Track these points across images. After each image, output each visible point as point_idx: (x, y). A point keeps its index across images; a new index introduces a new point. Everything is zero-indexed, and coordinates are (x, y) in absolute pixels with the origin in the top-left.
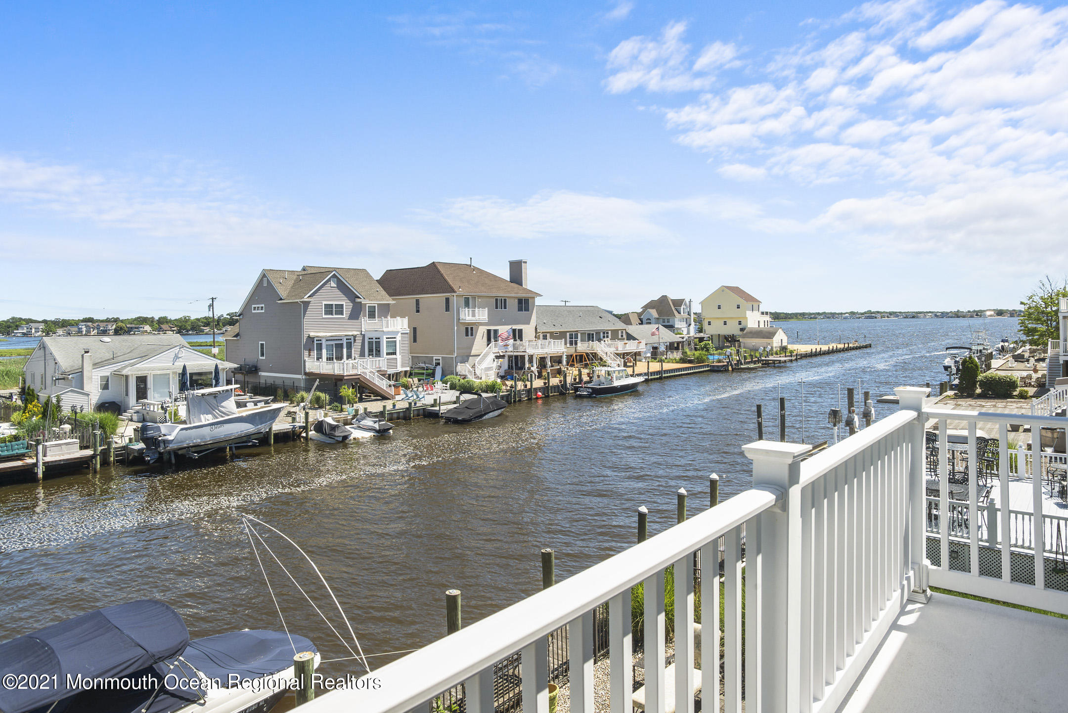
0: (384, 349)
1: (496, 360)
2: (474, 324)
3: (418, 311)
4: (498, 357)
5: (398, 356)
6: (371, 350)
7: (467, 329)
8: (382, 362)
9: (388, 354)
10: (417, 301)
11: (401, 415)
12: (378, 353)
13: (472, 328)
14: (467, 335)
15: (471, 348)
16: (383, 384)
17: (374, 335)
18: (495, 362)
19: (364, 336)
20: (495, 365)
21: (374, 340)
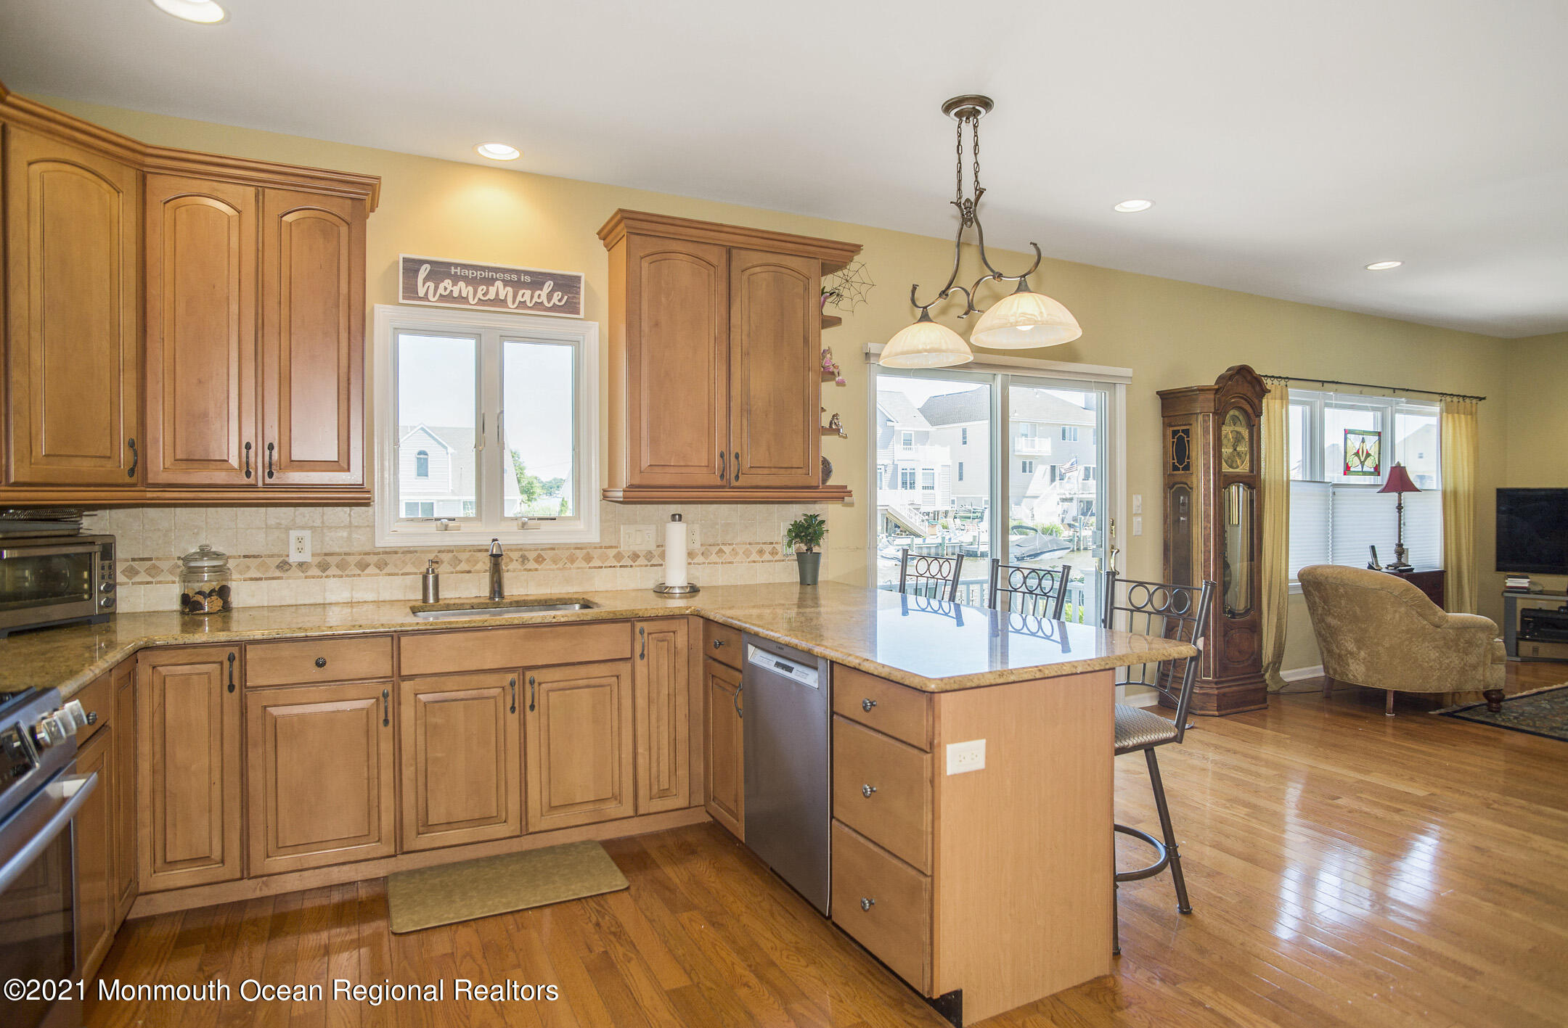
0: (920, 482)
1: (1061, 503)
2: (1033, 457)
3: (965, 443)
4: (1064, 500)
5: (937, 491)
6: (904, 484)
7: (1024, 463)
8: (917, 495)
9: (924, 488)
10: (964, 431)
11: (933, 551)
12: (912, 486)
13: (1031, 463)
14: (1024, 470)
15: (1027, 487)
16: (915, 522)
17: (908, 465)
18: (1060, 506)
19: (896, 467)
20: (1060, 509)
21: (908, 471)
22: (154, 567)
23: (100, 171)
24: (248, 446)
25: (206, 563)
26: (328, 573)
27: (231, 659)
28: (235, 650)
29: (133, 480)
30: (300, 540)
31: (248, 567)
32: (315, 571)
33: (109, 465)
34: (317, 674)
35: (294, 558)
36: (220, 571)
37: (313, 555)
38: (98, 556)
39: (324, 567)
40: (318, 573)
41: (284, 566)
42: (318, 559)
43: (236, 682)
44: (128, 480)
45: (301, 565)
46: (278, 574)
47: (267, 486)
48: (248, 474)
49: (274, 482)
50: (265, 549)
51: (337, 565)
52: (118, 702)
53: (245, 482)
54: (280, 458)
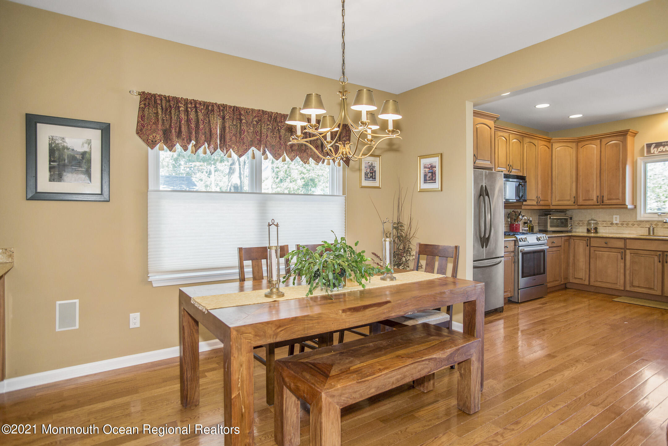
22: (583, 223)
23: (568, 146)
24: (598, 197)
25: (592, 222)
26: (624, 226)
27: (588, 240)
28: (589, 238)
29: (575, 204)
30: (616, 218)
31: (603, 224)
32: (620, 225)
33: (570, 202)
34: (605, 246)
35: (615, 222)
36: (597, 224)
37: (619, 221)
38: (569, 219)
39: (622, 224)
40: (621, 226)
41: (612, 224)
42: (621, 223)
43: (589, 245)
44: (573, 204)
45: (616, 224)
46: (610, 225)
47: (602, 205)
48: (598, 202)
49: (604, 204)
50: (608, 220)
51: (626, 224)
52: (564, 244)
53: (597, 204)
54: (605, 198)
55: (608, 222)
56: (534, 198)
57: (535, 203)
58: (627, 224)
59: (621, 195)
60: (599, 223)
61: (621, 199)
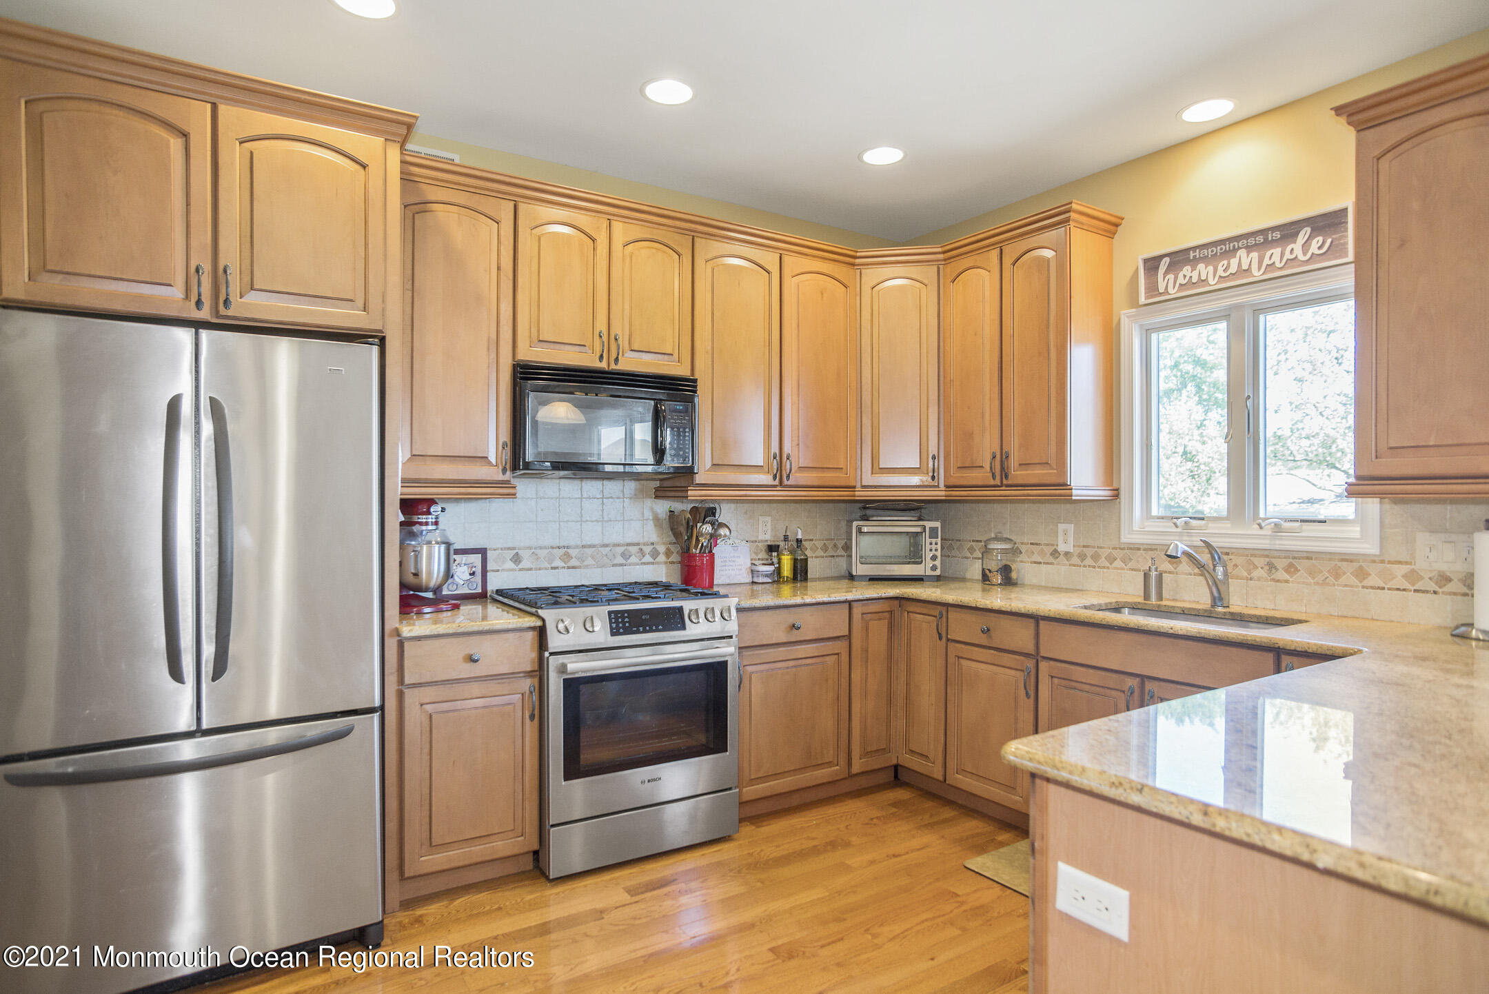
24: (994, 454)
25: (999, 546)
26: (1085, 562)
27: (941, 615)
28: (944, 610)
29: (936, 483)
30: (1065, 533)
31: (1033, 553)
32: (1075, 560)
33: (920, 475)
35: (1062, 548)
36: (1008, 553)
37: (1075, 546)
38: (927, 535)
39: (1082, 558)
40: (1078, 562)
41: (1055, 553)
42: (1078, 551)
43: (944, 634)
44: (932, 483)
45: (1067, 554)
46: (1051, 560)
47: (1008, 486)
48: (994, 477)
49: (1010, 482)
50: (1043, 540)
51: (1092, 557)
52: (867, 628)
53: (992, 482)
54: (1013, 463)
55: (1045, 548)
56: (758, 458)
57: (766, 479)
58: (1096, 557)
59: (1053, 449)
60: (1023, 548)
61: (1053, 463)
